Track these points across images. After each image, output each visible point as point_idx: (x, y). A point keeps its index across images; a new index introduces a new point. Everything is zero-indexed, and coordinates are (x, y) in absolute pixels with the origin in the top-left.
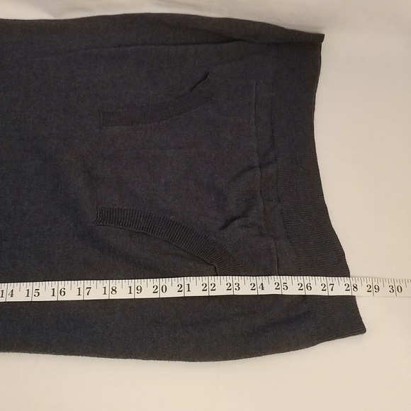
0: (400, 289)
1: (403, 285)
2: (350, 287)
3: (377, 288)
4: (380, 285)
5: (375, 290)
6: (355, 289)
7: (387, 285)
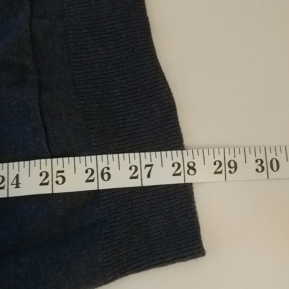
0: (275, 165)
1: (281, 158)
2: (181, 169)
3: (232, 164)
4: (239, 159)
5: (228, 169)
6: (192, 172)
7: (251, 158)
